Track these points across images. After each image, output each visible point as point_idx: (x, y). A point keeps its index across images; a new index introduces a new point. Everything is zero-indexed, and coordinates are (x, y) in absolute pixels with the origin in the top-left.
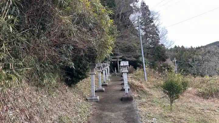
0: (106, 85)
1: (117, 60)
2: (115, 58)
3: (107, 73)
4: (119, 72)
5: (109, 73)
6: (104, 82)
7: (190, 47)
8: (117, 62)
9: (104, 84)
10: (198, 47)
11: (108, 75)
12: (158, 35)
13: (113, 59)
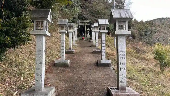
0: (73, 52)
1: (85, 25)
2: (83, 23)
3: (74, 37)
4: (86, 37)
5: (76, 37)
6: (70, 49)
7: (141, 21)
8: (84, 26)
9: (70, 51)
10: (147, 21)
11: (76, 39)
12: (123, 4)
13: (81, 22)
